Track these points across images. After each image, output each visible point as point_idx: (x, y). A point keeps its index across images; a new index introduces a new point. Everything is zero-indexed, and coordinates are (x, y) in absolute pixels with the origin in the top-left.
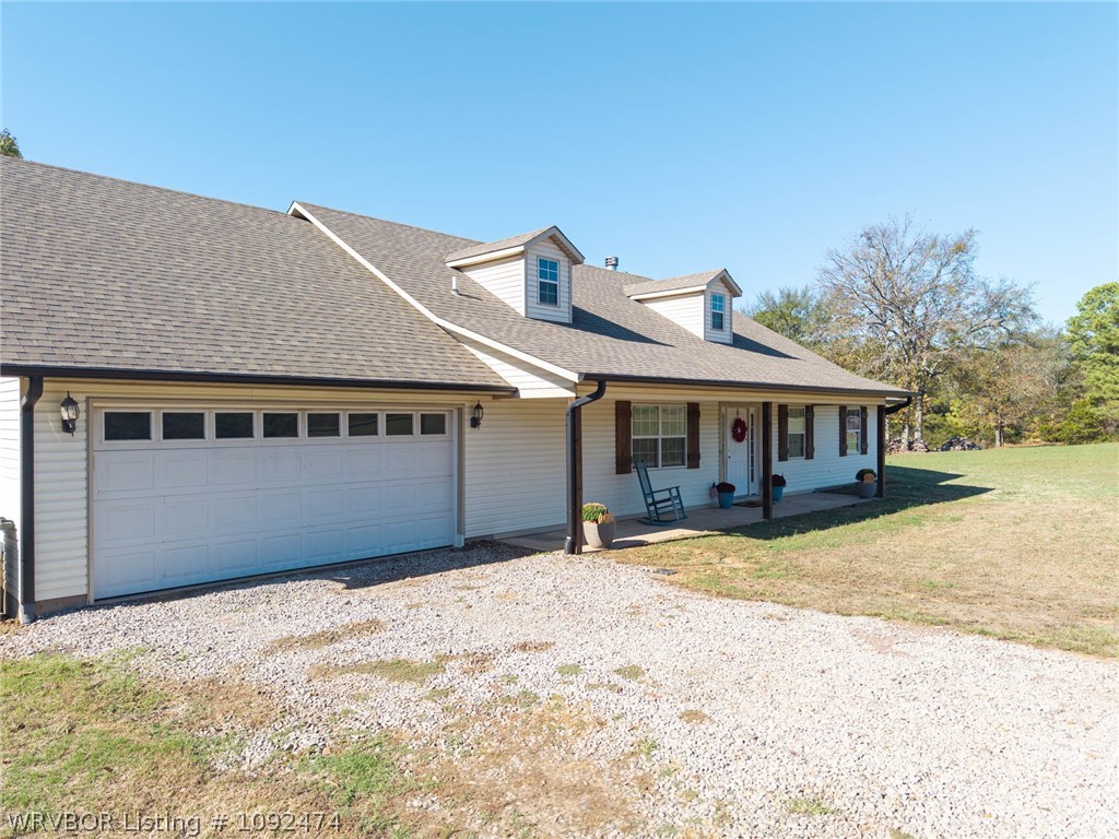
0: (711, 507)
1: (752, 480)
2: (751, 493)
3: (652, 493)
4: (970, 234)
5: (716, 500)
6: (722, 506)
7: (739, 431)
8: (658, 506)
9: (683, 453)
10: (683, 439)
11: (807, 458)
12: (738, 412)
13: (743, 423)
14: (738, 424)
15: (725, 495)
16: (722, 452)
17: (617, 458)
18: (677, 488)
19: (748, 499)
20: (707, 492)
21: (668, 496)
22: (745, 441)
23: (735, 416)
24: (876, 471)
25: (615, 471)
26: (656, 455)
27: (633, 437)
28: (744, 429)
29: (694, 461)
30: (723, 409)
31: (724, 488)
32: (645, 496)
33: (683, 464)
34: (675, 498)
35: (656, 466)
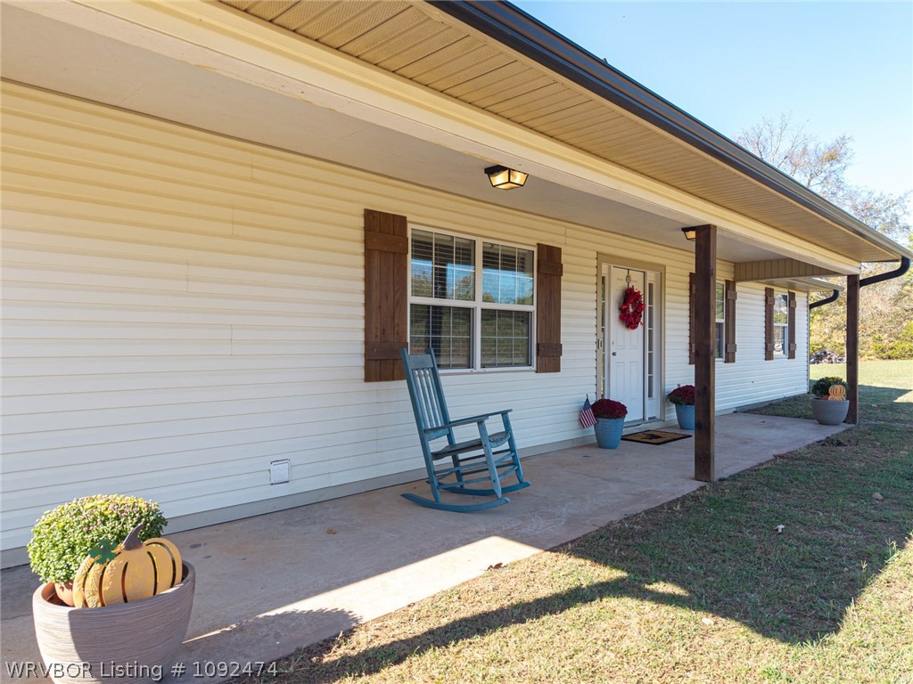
0: (581, 444)
1: (650, 395)
2: (648, 416)
3: (448, 425)
4: (843, 141)
5: (591, 430)
6: (602, 444)
7: (632, 309)
8: (461, 456)
9: (528, 342)
10: (528, 314)
11: (727, 361)
12: (628, 277)
13: (637, 296)
14: (630, 296)
15: (607, 423)
16: (600, 344)
17: (367, 343)
18: (504, 414)
19: (643, 427)
20: (575, 417)
21: (477, 436)
22: (640, 327)
23: (623, 285)
24: (845, 380)
25: (362, 373)
26: (469, 343)
27: (412, 299)
28: (639, 308)
29: (549, 357)
30: (605, 267)
31: (606, 410)
32: (424, 434)
33: (529, 364)
34: (497, 438)
35: (470, 365)
